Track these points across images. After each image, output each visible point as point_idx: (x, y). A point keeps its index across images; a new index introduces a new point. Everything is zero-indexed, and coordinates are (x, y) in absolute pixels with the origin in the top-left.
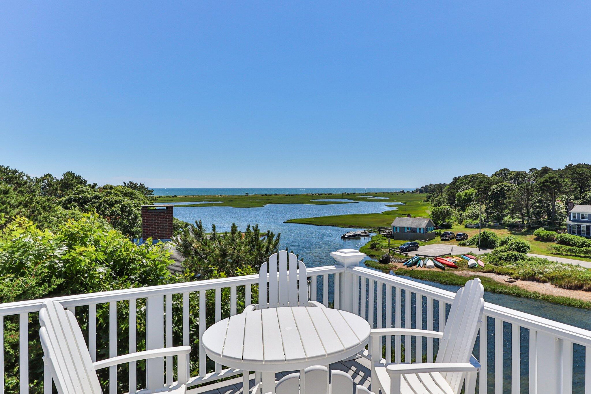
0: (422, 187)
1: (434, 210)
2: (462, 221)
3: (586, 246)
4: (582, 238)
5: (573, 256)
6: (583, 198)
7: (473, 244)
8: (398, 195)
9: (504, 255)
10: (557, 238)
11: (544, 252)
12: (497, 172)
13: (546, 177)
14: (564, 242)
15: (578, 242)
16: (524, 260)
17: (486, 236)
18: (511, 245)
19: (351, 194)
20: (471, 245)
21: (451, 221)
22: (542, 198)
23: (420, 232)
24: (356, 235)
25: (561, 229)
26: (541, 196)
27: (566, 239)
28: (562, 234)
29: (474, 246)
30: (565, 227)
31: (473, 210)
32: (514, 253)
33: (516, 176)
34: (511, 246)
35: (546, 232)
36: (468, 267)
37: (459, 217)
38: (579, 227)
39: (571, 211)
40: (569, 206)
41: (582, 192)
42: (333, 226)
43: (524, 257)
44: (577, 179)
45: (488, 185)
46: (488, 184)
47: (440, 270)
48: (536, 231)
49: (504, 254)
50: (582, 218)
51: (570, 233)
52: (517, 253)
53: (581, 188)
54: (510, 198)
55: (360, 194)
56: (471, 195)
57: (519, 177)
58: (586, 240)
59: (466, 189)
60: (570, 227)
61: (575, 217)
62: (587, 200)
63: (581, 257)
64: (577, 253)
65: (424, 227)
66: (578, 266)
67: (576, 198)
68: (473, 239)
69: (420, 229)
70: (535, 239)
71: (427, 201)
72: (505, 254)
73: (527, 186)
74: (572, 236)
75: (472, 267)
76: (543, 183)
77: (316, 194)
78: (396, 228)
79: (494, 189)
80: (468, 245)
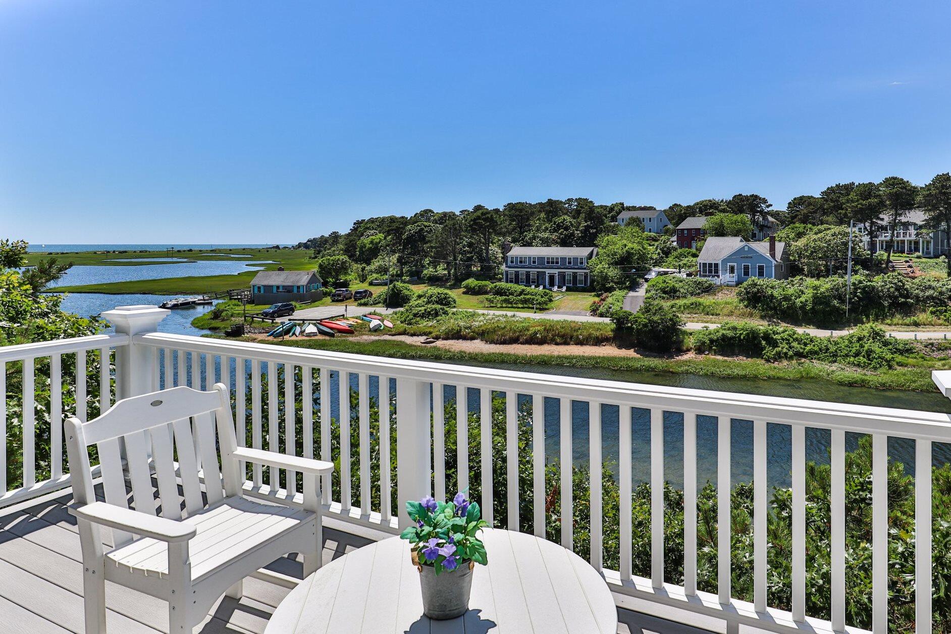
0: (309, 241)
1: (322, 261)
2: (366, 278)
3: (525, 294)
4: (520, 287)
5: (509, 307)
6: (523, 239)
7: (379, 303)
8: (268, 251)
9: (420, 311)
10: (491, 289)
11: (475, 306)
12: (417, 214)
13: (479, 213)
14: (499, 292)
15: (516, 291)
16: (448, 314)
17: (397, 290)
18: (431, 296)
19: (184, 251)
20: (377, 304)
21: (349, 278)
22: (473, 241)
23: (298, 291)
24: (188, 303)
25: (496, 279)
26: (471, 237)
27: (502, 289)
28: (497, 284)
29: (380, 305)
30: (501, 276)
31: (381, 263)
32: (434, 306)
33: (441, 218)
34: (430, 298)
35: (476, 282)
36: (370, 330)
37: (361, 273)
38: (517, 274)
39: (508, 254)
40: (505, 249)
41: (521, 233)
42: (144, 293)
43: (447, 311)
44: (516, 216)
45: (401, 226)
46: (402, 223)
47: (327, 338)
48: (464, 283)
49: (420, 309)
50: (521, 262)
51: (507, 282)
52: (438, 307)
53: (521, 228)
54: (430, 241)
55: (200, 251)
56: (379, 242)
57: (445, 218)
58: (525, 288)
59: (373, 235)
60: (507, 275)
61: (512, 262)
62: (527, 242)
63: (519, 308)
64: (515, 303)
65: (305, 283)
66: (514, 316)
67: (514, 241)
68: (379, 297)
69: (298, 287)
70: (464, 293)
71: (316, 257)
72: (423, 308)
73: (454, 225)
74: (509, 285)
75: (376, 330)
76: (475, 220)
77: (114, 252)
78: (259, 288)
79: (410, 230)
80: (371, 305)
